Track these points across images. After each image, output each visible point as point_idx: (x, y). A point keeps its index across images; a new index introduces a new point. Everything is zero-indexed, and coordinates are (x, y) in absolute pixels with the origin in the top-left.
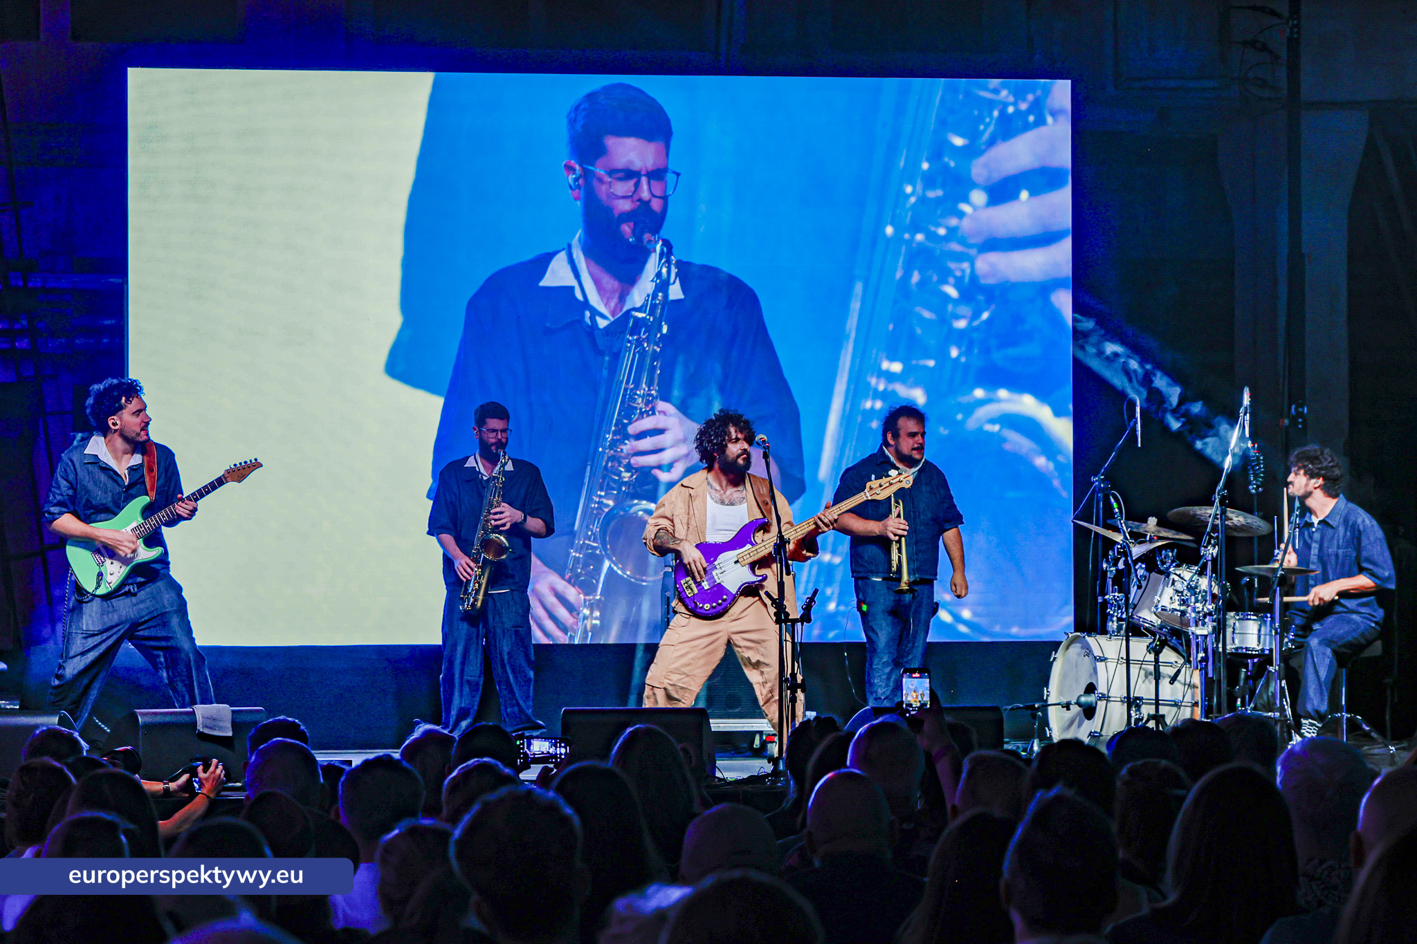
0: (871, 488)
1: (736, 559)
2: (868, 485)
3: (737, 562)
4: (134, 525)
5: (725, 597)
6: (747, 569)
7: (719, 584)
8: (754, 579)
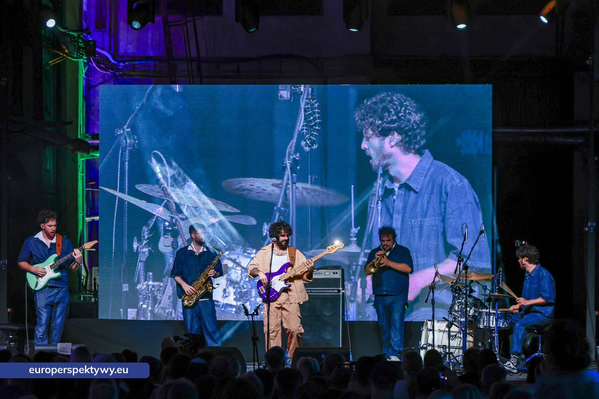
0: (329, 249)
1: (279, 279)
2: (328, 247)
3: (279, 280)
4: (51, 264)
5: (275, 293)
6: (283, 282)
7: (273, 288)
8: (286, 286)
